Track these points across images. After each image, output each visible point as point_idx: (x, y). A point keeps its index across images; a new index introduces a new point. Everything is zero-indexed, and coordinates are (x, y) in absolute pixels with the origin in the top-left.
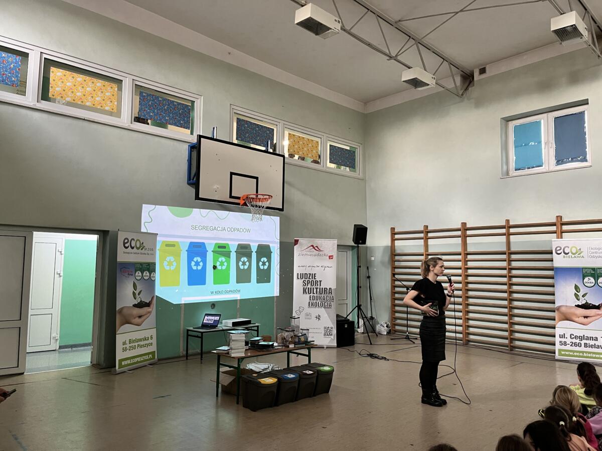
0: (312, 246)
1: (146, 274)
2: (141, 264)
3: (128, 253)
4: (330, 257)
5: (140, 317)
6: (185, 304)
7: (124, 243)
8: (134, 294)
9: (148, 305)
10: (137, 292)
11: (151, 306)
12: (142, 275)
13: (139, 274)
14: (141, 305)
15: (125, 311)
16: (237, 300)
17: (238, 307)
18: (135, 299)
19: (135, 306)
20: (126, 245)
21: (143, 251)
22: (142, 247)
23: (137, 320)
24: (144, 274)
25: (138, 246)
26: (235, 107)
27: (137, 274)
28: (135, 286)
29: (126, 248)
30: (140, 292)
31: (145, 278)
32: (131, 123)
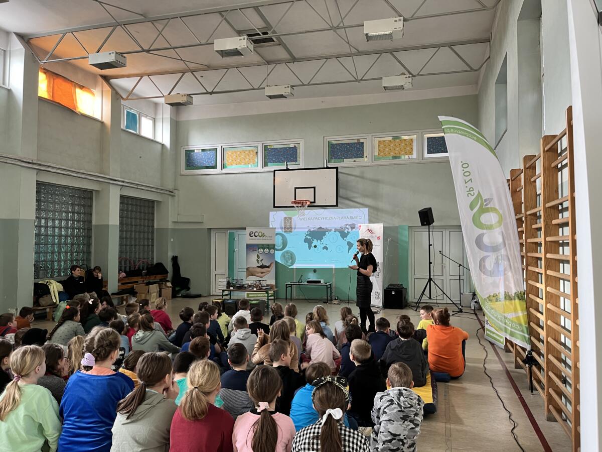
0: (368, 230)
1: (267, 250)
2: (263, 245)
3: (253, 239)
4: (378, 237)
5: (262, 273)
6: (296, 268)
7: (250, 234)
8: (257, 260)
9: (268, 267)
10: (260, 260)
11: (270, 268)
12: (264, 251)
13: (261, 250)
14: (262, 267)
15: (250, 269)
16: (332, 268)
17: (334, 273)
18: (258, 263)
19: (258, 267)
20: (252, 235)
21: (264, 238)
22: (263, 235)
23: (260, 274)
24: (265, 250)
25: (260, 234)
26: (327, 138)
27: (259, 250)
28: (258, 256)
29: (251, 236)
30: (262, 260)
31: (266, 252)
32: (263, 168)
